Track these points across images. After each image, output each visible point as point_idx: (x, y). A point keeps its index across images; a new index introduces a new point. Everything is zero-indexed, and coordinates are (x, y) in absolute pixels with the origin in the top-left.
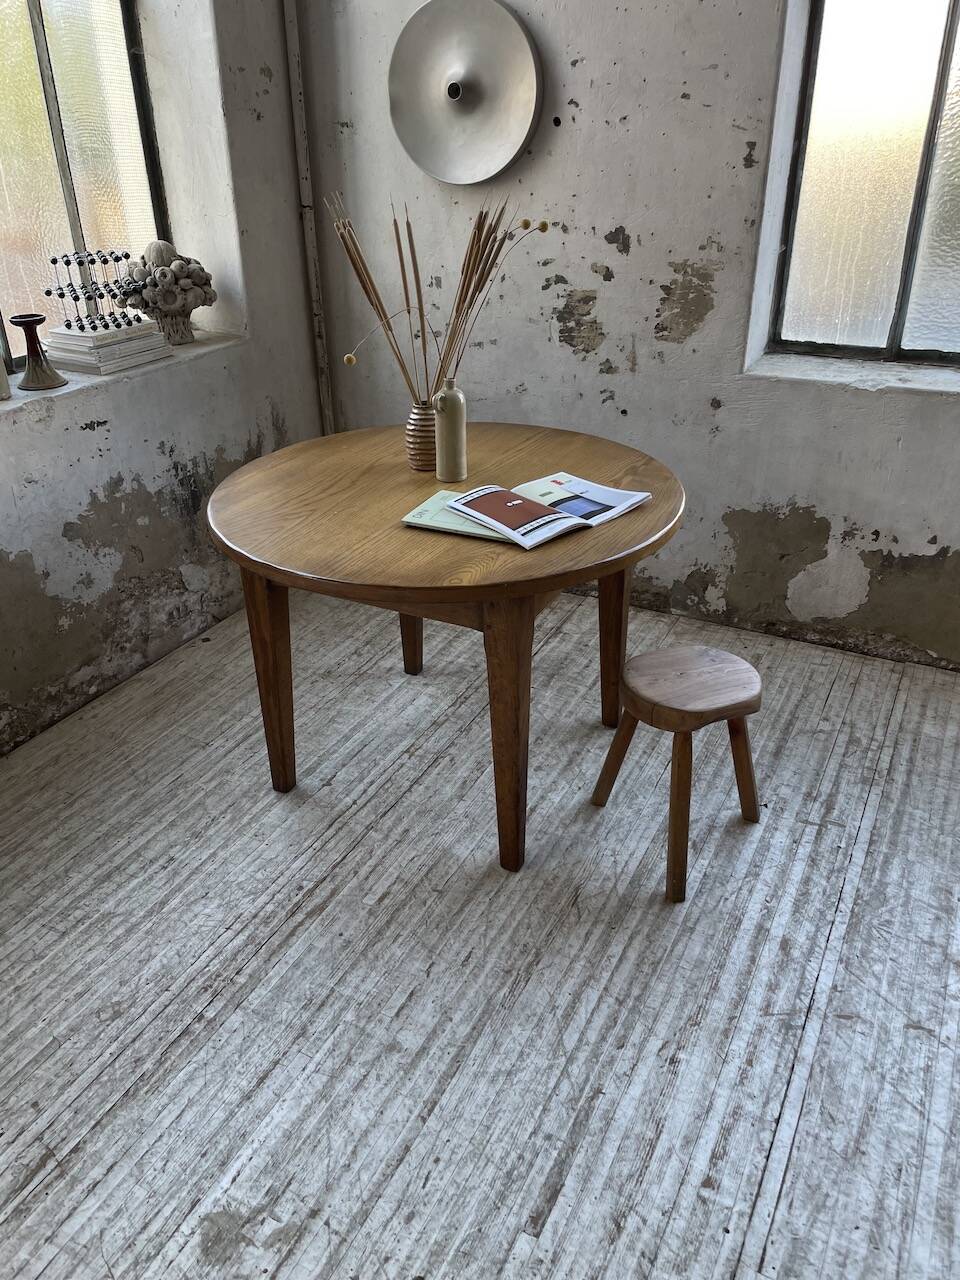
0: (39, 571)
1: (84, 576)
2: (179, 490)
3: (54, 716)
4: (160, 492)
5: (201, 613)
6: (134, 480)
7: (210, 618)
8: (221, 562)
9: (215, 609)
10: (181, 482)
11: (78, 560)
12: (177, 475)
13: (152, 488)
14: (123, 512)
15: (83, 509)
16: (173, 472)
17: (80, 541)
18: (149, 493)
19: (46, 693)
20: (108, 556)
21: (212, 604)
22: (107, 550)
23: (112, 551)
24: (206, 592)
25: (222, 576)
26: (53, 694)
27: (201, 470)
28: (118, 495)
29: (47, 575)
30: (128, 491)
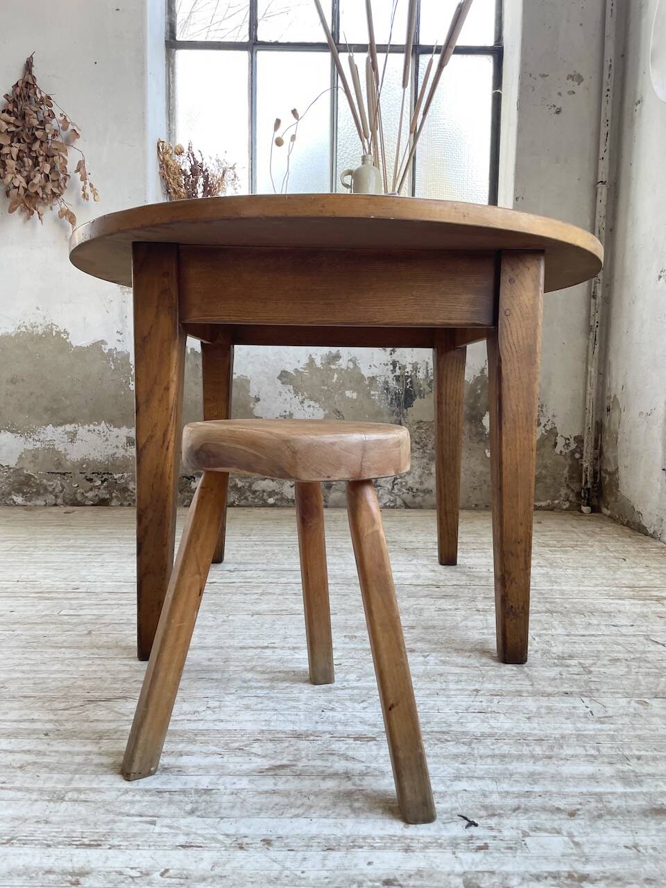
0: (252, 394)
1: (288, 413)
2: (393, 384)
3: (234, 502)
4: (373, 379)
5: (391, 492)
6: (350, 360)
7: (399, 502)
8: (425, 460)
9: (408, 497)
10: (397, 378)
11: (286, 400)
12: (394, 371)
13: (367, 373)
14: (334, 381)
15: (300, 366)
16: (391, 367)
17: (291, 387)
18: (363, 376)
19: (233, 483)
20: (312, 408)
21: (404, 490)
22: (312, 403)
23: (317, 405)
24: (401, 478)
25: (424, 473)
26: (239, 486)
27: (421, 375)
28: (333, 367)
29: (258, 400)
30: (344, 366)
